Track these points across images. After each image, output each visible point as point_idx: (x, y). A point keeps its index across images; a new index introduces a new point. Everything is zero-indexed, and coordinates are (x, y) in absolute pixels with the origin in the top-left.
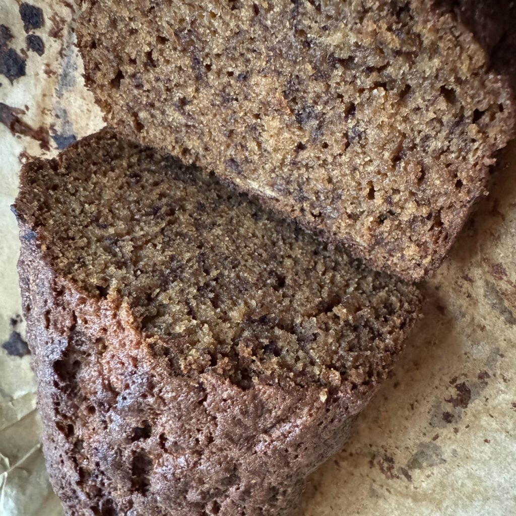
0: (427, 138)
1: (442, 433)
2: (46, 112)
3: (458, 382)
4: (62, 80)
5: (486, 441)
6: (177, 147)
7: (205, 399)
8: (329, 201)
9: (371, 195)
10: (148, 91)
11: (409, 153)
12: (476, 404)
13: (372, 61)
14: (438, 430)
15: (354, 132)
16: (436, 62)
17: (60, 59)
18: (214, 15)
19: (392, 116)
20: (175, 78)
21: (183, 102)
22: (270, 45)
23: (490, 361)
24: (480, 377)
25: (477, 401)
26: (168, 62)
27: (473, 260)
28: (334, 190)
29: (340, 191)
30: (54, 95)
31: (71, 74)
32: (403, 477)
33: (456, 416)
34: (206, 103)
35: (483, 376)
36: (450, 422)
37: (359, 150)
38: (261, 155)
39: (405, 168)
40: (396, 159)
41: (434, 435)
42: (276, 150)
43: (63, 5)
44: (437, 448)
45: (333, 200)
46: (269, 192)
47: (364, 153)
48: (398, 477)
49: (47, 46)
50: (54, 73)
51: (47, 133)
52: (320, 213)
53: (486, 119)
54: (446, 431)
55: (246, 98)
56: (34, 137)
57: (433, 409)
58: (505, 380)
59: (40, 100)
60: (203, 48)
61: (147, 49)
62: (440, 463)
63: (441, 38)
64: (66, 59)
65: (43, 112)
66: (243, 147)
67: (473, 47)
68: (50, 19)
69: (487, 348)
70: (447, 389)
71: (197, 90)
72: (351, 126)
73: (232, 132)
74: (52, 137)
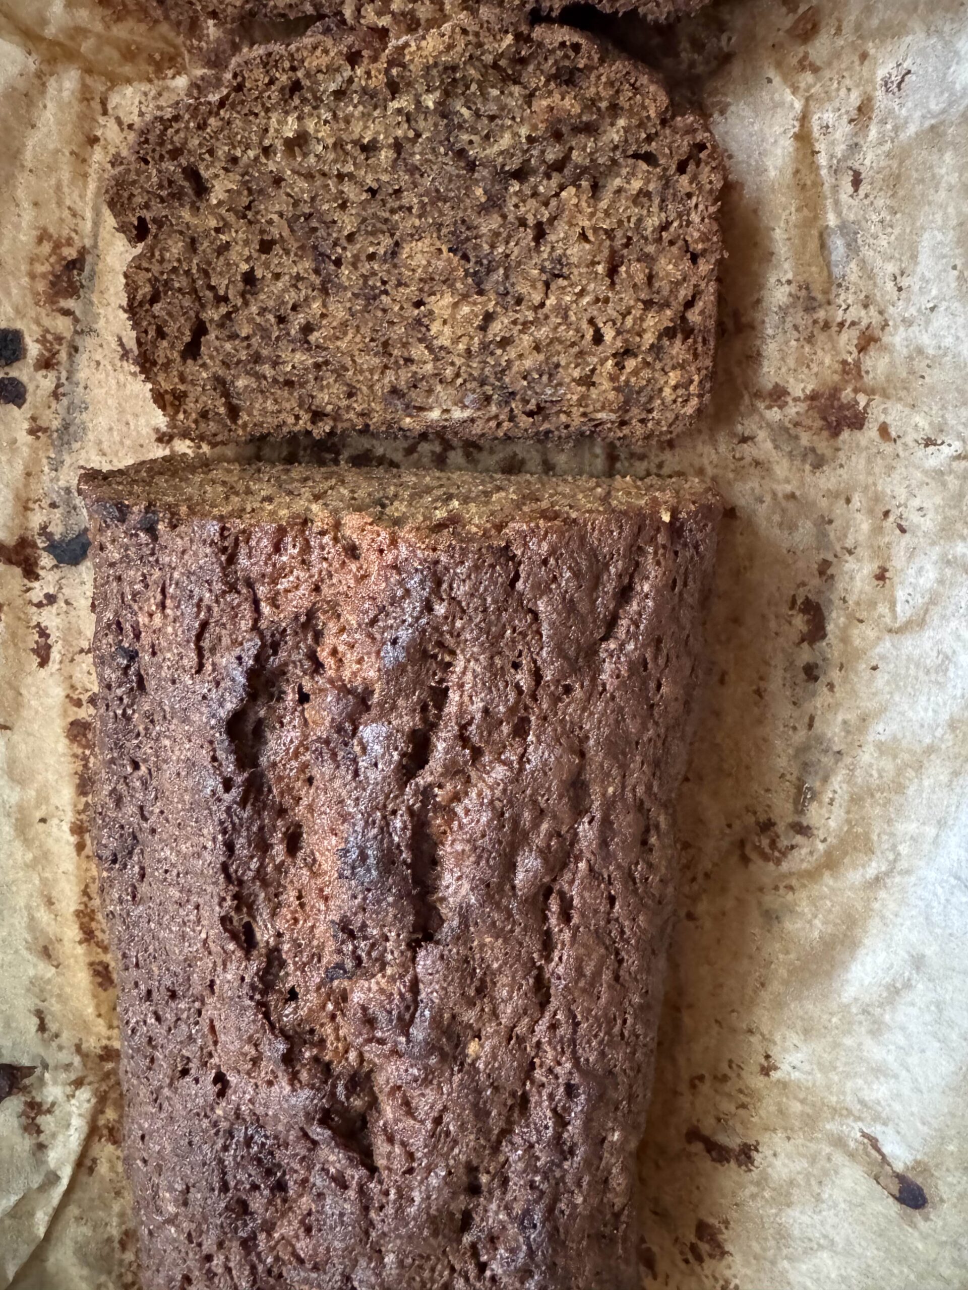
0: (640, 220)
1: (816, 708)
2: (31, 505)
3: (799, 602)
4: (60, 438)
5: (875, 668)
6: (302, 413)
7: (517, 577)
8: (545, 378)
9: (598, 338)
10: (247, 338)
11: (625, 252)
12: (835, 622)
13: (551, 155)
14: (808, 707)
15: (552, 261)
16: (621, 122)
17: (54, 405)
18: (340, 177)
19: (592, 214)
20: (291, 297)
21: (307, 329)
22: (421, 190)
23: (822, 536)
24: (822, 573)
25: (834, 615)
26: (277, 276)
27: (742, 408)
28: (547, 359)
29: (555, 359)
30: (46, 469)
31: (77, 421)
32: (799, 839)
33: (820, 663)
34: (342, 314)
35: (824, 566)
36: (816, 679)
37: (566, 283)
38: (436, 359)
39: (627, 272)
40: (612, 272)
41: (806, 720)
42: (456, 340)
43: (58, 315)
44: (819, 739)
45: (551, 375)
46: (458, 414)
47: (571, 285)
48: (792, 847)
49: (31, 388)
50: (45, 430)
51: (34, 545)
52: (538, 405)
53: (691, 167)
54: (822, 699)
55: (400, 284)
56: (10, 561)
57: (788, 675)
58: (850, 552)
59: (20, 486)
60: (329, 235)
61: (245, 267)
62: (836, 763)
63: (617, 92)
64: (65, 401)
65: (26, 509)
66: (409, 361)
67: (652, 88)
68: (37, 341)
69: (809, 524)
70: (790, 623)
71: (324, 305)
72: (545, 256)
73: (386, 344)
74: (44, 549)
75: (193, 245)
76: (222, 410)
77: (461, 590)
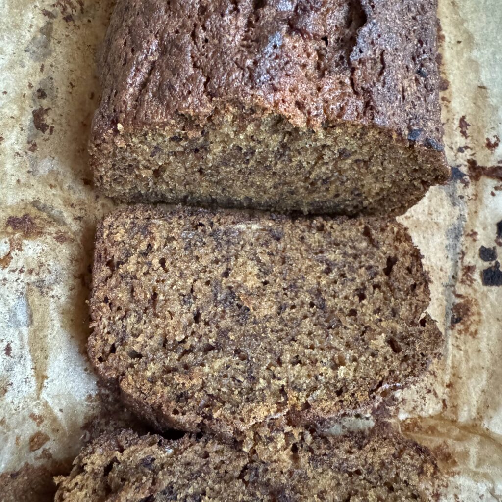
0: (138, 321)
1: (40, 76)
2: (474, 197)
3: (48, 131)
4: (460, 231)
5: (5, 92)
6: (329, 229)
7: (205, 84)
8: (193, 242)
9: (162, 262)
10: (361, 267)
11: (147, 305)
12: (27, 119)
13: (191, 357)
14: (43, 76)
15: (189, 302)
16: (149, 374)
17: (464, 249)
18: (312, 347)
19: (167, 326)
20: (337, 287)
21: (328, 271)
22: (265, 340)
23: (35, 162)
24: (35, 145)
25: (28, 123)
26: (346, 297)
28: (192, 253)
29: (187, 253)
30: (466, 215)
31: (451, 240)
32: (50, 10)
33: (37, 100)
34: (309, 278)
35: (33, 147)
36: (39, 91)
37: (182, 291)
38: (255, 254)
39: (146, 294)
40: (155, 296)
41: (45, 70)
42: (244, 264)
43: (464, 295)
44: (37, 59)
45: (190, 244)
46: (242, 226)
47: (178, 290)
48: (54, 6)
49: (477, 256)
50: (468, 235)
51: (470, 177)
52: (197, 229)
53: (107, 349)
54: (37, 79)
55: (277, 293)
56: (483, 168)
57: (55, 93)
58: (18, 154)
59: (480, 206)
60: (318, 318)
61: (364, 302)
62: (28, 46)
63: (151, 389)
64: (458, 250)
65: (476, 195)
66: (270, 254)
67: (130, 391)
68: (475, 280)
69: (41, 172)
70: (54, 120)
71: (319, 284)
72: (193, 306)
73: (284, 263)
74: (465, 175)
75: (394, 313)
76: (373, 232)
77: (237, 74)
